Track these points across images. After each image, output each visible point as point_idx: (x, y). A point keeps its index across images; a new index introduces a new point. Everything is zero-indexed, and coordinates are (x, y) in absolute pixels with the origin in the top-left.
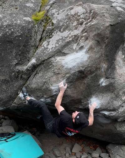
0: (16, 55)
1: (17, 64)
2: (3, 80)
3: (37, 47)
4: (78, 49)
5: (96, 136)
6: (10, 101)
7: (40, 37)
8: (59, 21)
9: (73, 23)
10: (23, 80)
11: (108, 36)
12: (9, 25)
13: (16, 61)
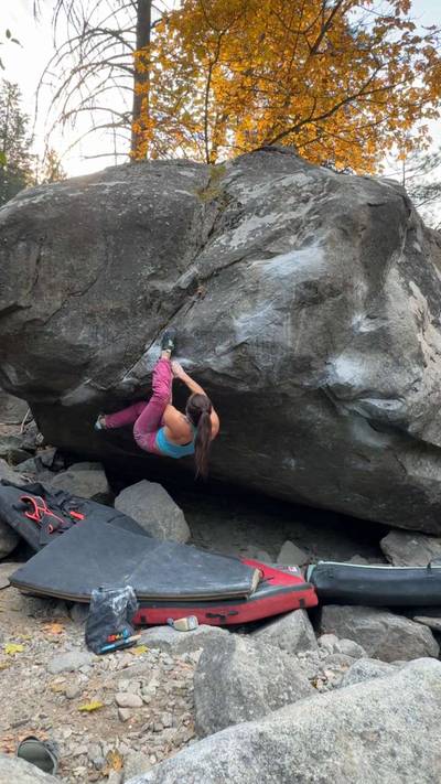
0: (154, 256)
1: (153, 276)
2: (112, 310)
3: (203, 246)
4: (300, 243)
5: (348, 499)
6: (120, 367)
7: (210, 227)
8: (254, 201)
9: (286, 201)
10: (162, 314)
11: (364, 223)
12: (146, 198)
13: (150, 270)
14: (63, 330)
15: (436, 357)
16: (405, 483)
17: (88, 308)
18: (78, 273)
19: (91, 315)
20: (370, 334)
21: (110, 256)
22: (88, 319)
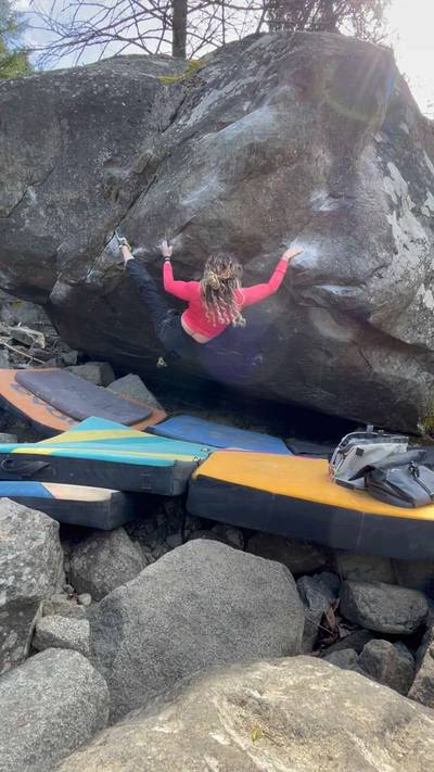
0: (110, 140)
1: (109, 162)
2: (71, 200)
4: (253, 106)
7: (173, 111)
9: (247, 67)
10: (120, 203)
12: (102, 77)
13: (107, 156)
14: (27, 221)
15: (410, 245)
16: (370, 380)
17: (49, 198)
18: (35, 161)
19: (52, 206)
20: (331, 214)
21: (66, 142)
22: (50, 210)
